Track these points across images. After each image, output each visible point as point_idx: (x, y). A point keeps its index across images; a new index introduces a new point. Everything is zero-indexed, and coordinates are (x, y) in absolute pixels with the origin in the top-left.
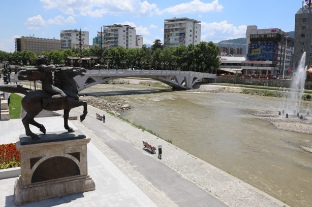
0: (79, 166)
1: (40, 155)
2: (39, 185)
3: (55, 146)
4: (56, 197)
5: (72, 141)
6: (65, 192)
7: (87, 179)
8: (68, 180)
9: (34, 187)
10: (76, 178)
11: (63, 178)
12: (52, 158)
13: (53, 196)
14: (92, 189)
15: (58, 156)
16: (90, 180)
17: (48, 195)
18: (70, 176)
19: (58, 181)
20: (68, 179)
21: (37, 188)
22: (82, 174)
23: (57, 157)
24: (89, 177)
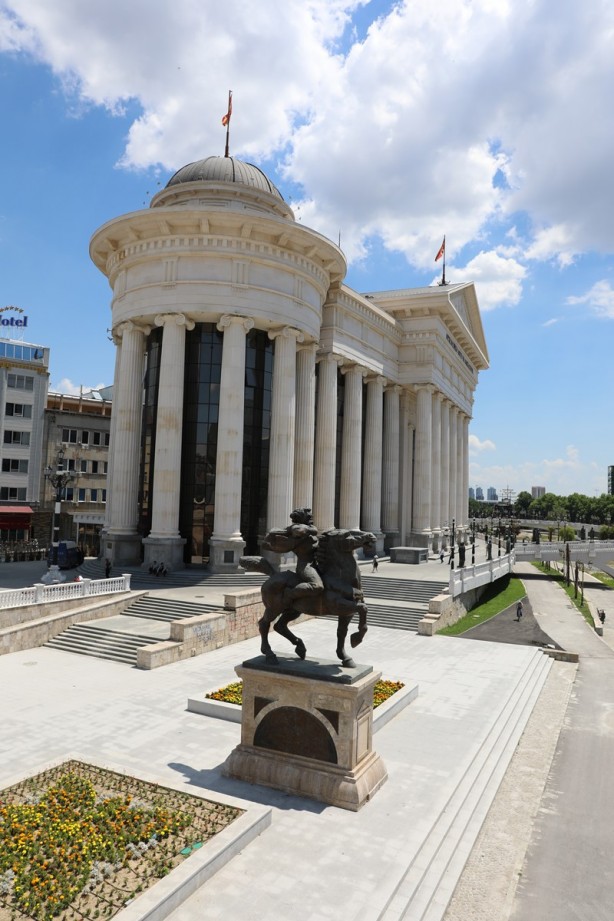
0: (336, 744)
1: (270, 696)
2: (262, 754)
3: (293, 684)
4: (283, 791)
5: (322, 682)
6: (299, 788)
7: (347, 781)
8: (311, 765)
9: (255, 754)
10: (326, 768)
11: (305, 758)
12: (289, 707)
13: (277, 787)
14: (351, 806)
15: (298, 706)
16: (351, 785)
17: (269, 780)
18: (316, 758)
19: (293, 761)
20: (312, 762)
21: (256, 758)
22: (340, 763)
23: (297, 709)
24: (352, 775)
